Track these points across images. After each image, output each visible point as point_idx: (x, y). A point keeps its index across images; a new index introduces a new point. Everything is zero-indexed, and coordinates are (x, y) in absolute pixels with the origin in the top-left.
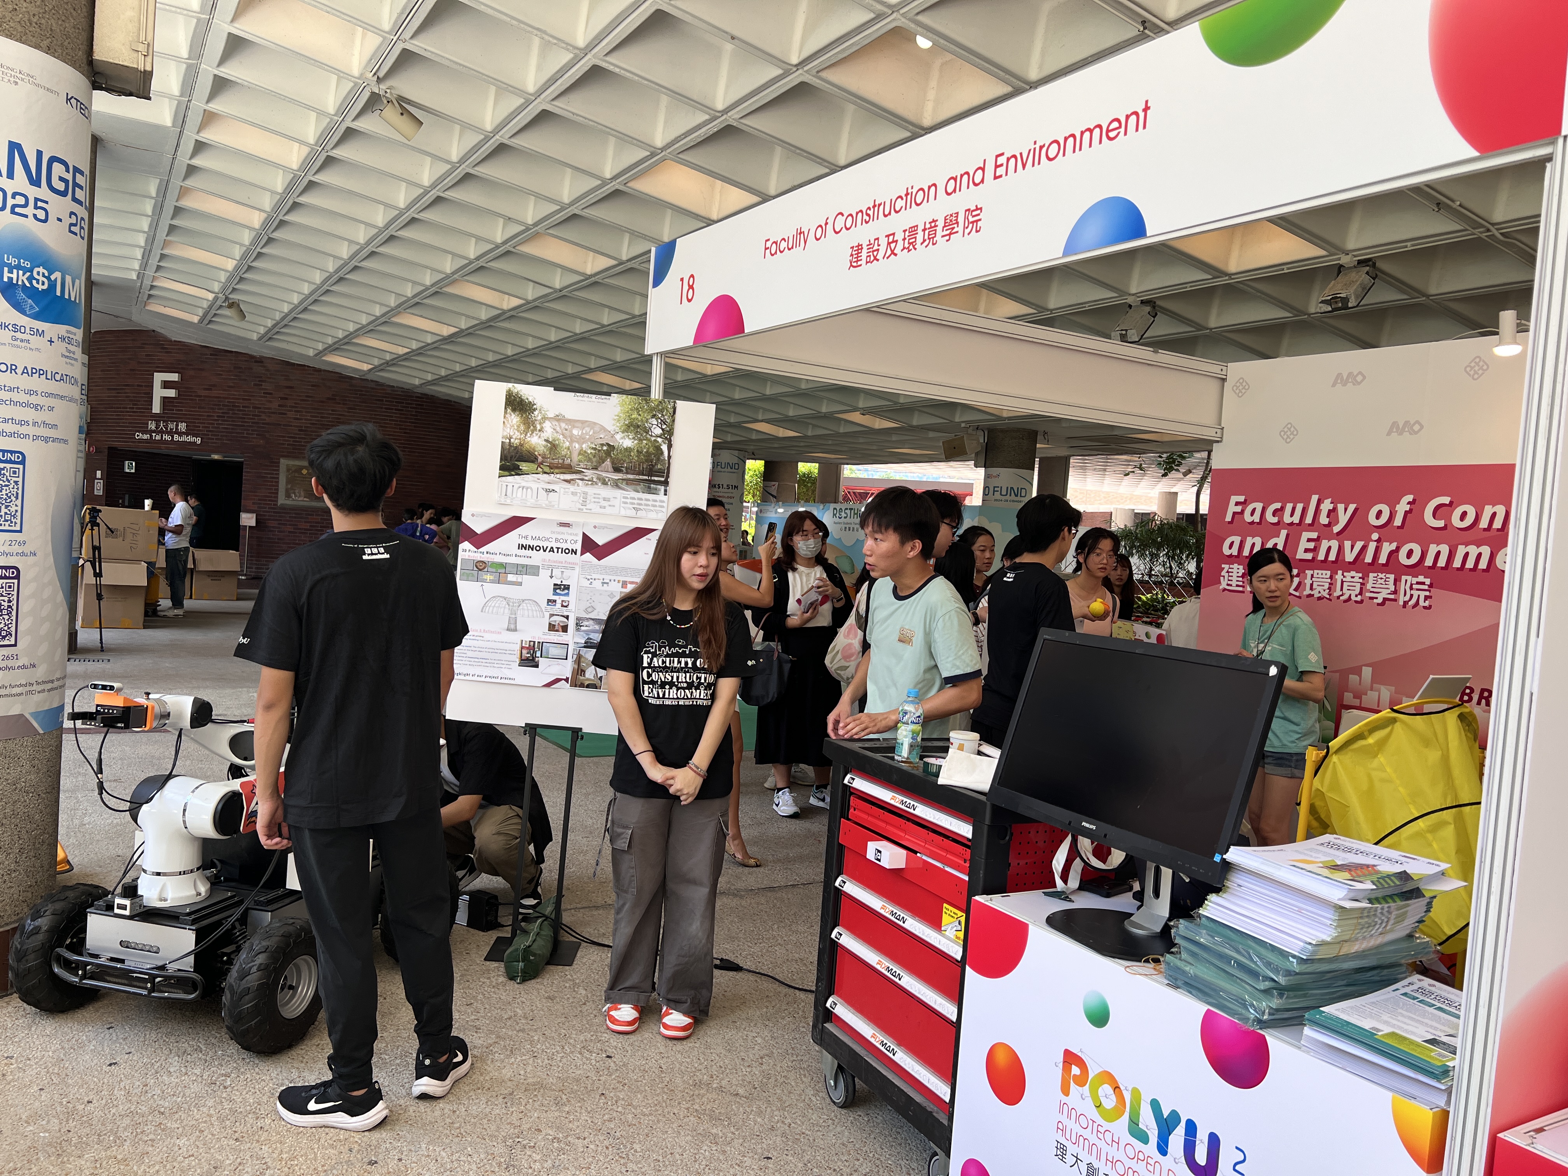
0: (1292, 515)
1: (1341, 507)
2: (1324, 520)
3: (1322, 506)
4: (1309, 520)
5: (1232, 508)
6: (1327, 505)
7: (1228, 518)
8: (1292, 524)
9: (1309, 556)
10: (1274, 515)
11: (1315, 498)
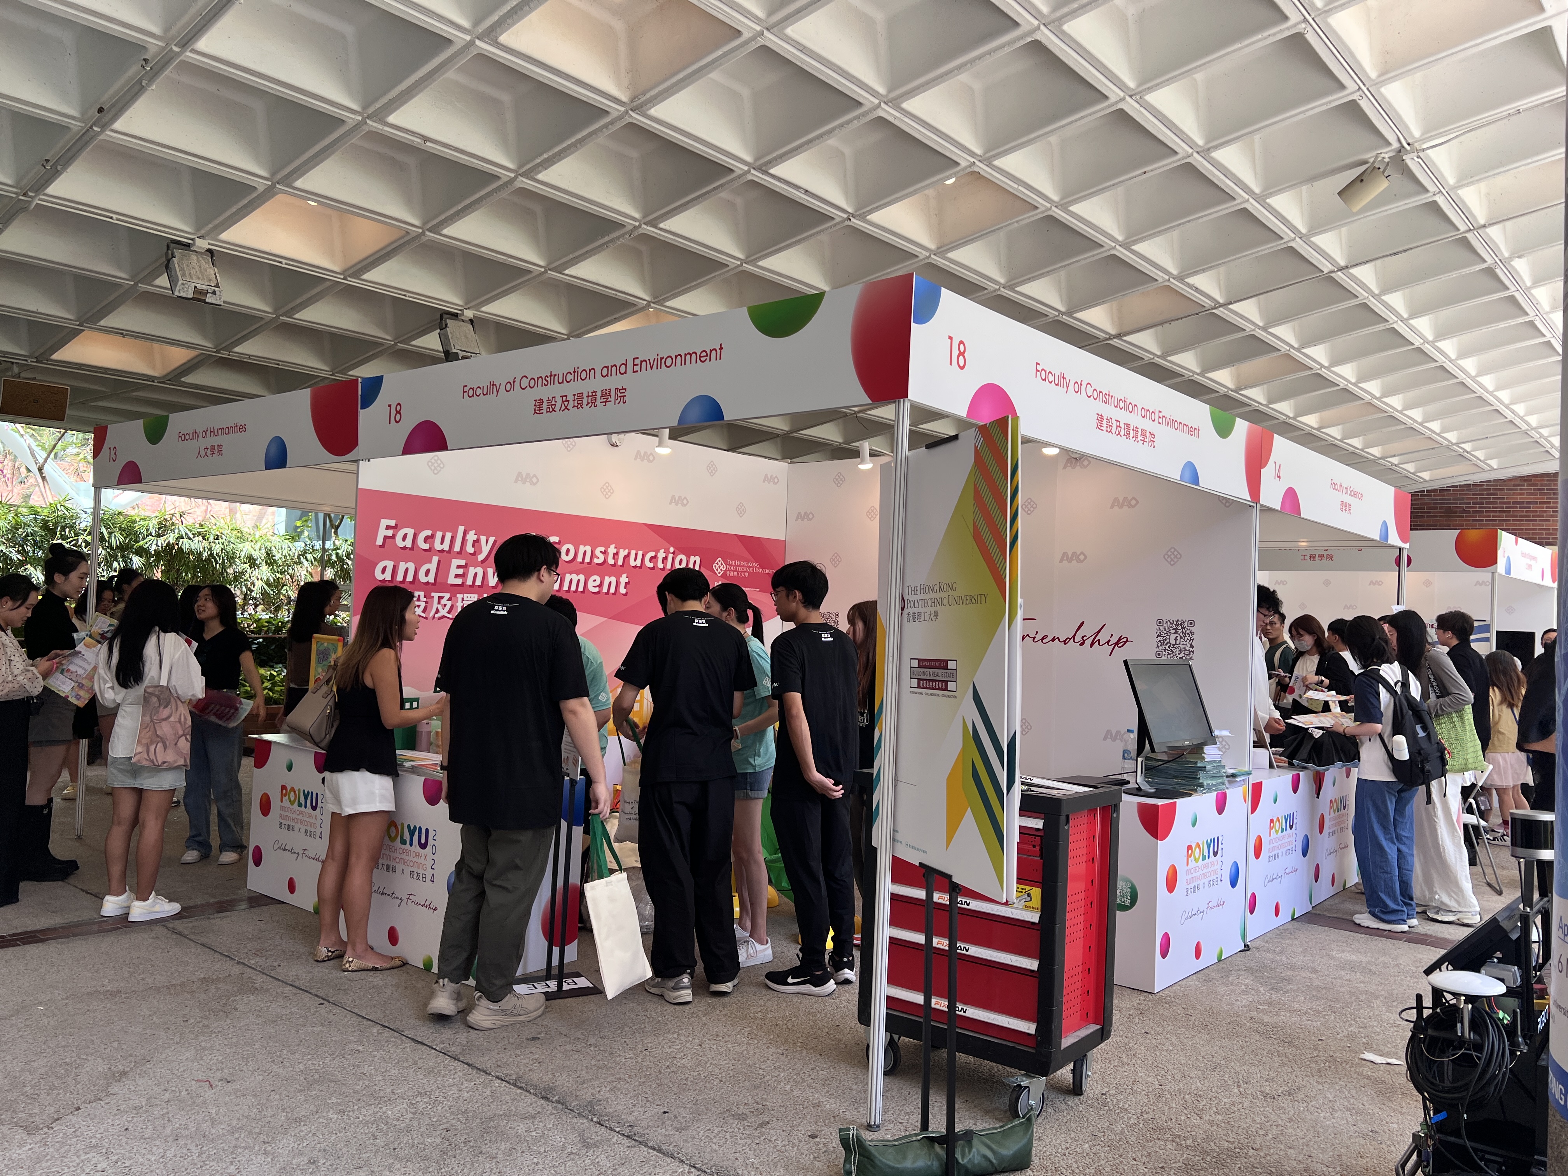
0: (442, 543)
1: (483, 539)
2: (470, 549)
3: (468, 537)
4: (457, 548)
5: (383, 532)
6: (471, 537)
7: (379, 542)
8: (442, 551)
9: (459, 581)
10: (425, 542)
11: (461, 529)
